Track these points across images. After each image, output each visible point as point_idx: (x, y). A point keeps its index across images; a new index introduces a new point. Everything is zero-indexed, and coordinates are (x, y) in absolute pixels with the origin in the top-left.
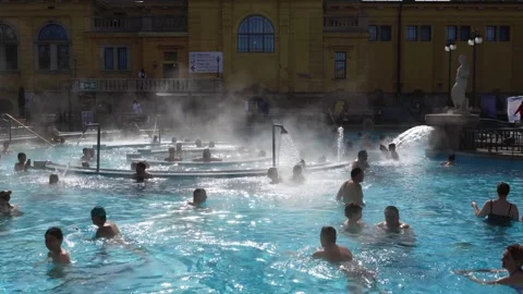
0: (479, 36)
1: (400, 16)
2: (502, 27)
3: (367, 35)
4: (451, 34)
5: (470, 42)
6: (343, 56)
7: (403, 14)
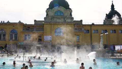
0: (107, 32)
1: (91, 28)
2: (114, 30)
3: (83, 32)
4: (103, 32)
5: (106, 34)
6: (78, 37)
7: (92, 27)
